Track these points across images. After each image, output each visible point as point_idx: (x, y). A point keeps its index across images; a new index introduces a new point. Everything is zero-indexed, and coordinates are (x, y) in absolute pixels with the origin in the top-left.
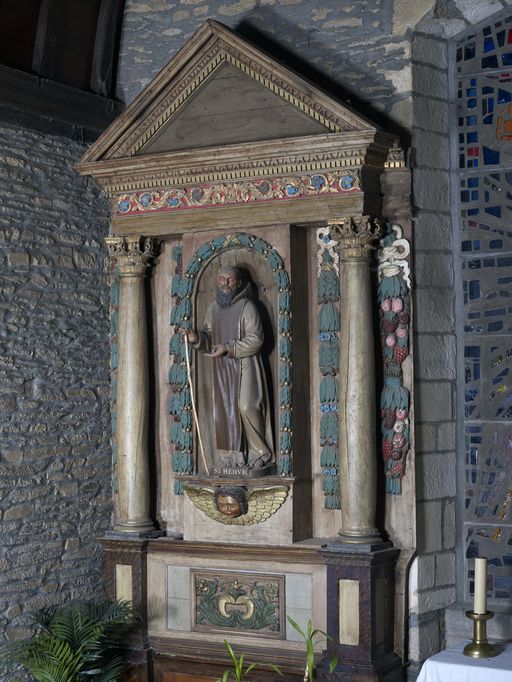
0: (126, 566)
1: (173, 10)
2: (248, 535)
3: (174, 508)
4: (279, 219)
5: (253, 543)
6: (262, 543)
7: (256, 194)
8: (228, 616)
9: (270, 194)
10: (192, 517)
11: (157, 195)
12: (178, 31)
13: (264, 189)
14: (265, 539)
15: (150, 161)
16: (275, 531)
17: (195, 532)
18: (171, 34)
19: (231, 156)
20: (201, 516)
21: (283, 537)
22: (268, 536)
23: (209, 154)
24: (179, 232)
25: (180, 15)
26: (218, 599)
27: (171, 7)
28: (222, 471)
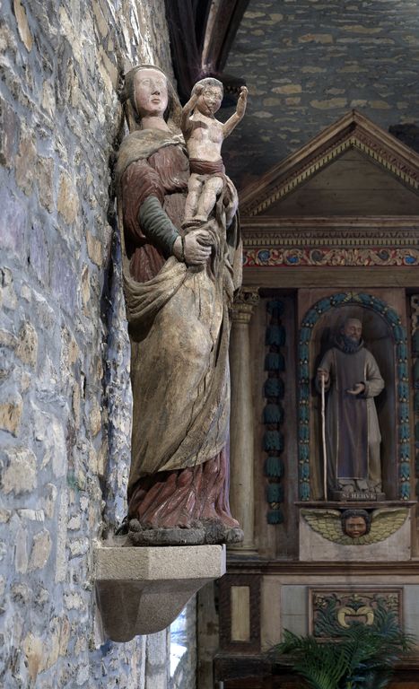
0: (242, 588)
1: (264, 97)
2: (367, 553)
3: (266, 536)
4: (397, 283)
5: (373, 559)
6: (381, 559)
7: (377, 260)
8: (348, 626)
9: (390, 261)
10: (308, 540)
11: (276, 253)
12: (268, 115)
13: (384, 257)
14: (384, 556)
15: (285, 221)
16: (394, 548)
17: (311, 552)
18: (261, 117)
19: (368, 225)
20: (318, 539)
21: (402, 553)
22: (387, 553)
23: (347, 221)
24: (296, 287)
25: (271, 102)
26: (337, 612)
27: (262, 93)
28: (350, 495)
